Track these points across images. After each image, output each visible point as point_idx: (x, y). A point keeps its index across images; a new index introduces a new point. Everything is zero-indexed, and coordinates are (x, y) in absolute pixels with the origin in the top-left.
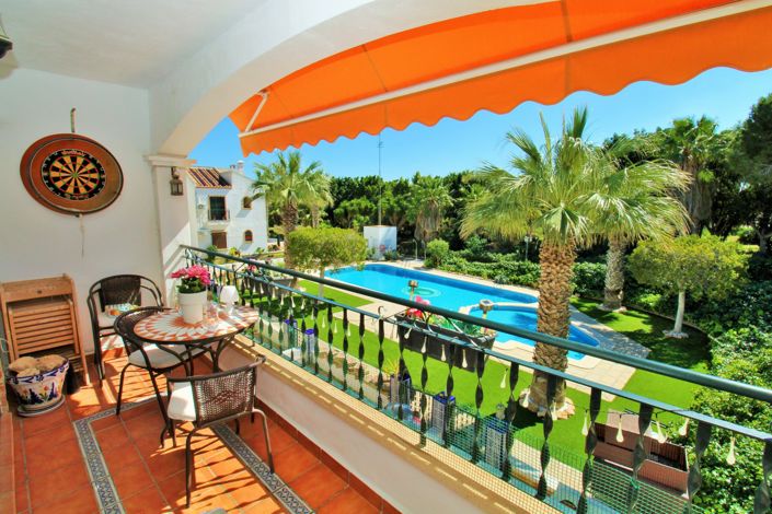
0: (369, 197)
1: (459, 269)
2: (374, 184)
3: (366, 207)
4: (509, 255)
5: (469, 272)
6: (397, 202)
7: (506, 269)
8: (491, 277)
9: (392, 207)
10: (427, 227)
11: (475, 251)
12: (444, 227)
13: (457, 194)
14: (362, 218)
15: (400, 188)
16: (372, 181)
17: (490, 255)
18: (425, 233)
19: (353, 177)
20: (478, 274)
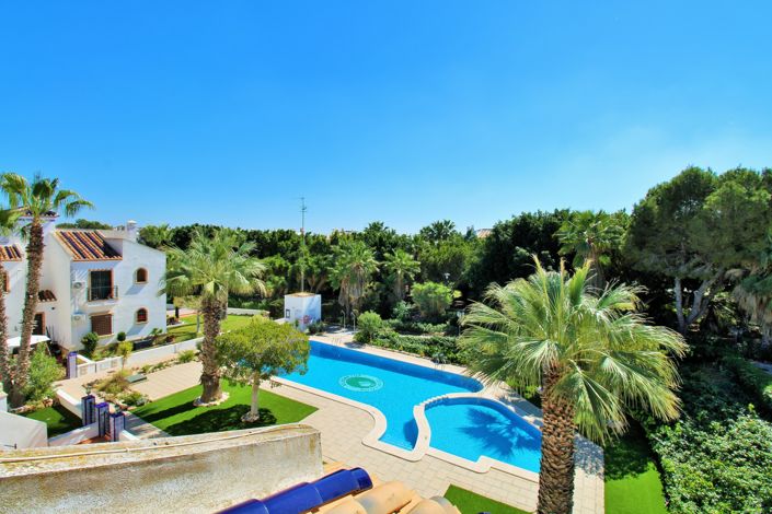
0: (283, 254)
1: (393, 345)
2: (288, 238)
3: (281, 266)
4: (440, 326)
5: (404, 349)
6: (317, 263)
7: (442, 345)
8: (428, 354)
9: (311, 268)
10: (353, 294)
11: (404, 320)
12: (370, 292)
13: (380, 257)
14: (276, 278)
15: (319, 247)
16: (285, 236)
17: (421, 326)
18: (350, 299)
19: (263, 230)
20: (414, 351)
